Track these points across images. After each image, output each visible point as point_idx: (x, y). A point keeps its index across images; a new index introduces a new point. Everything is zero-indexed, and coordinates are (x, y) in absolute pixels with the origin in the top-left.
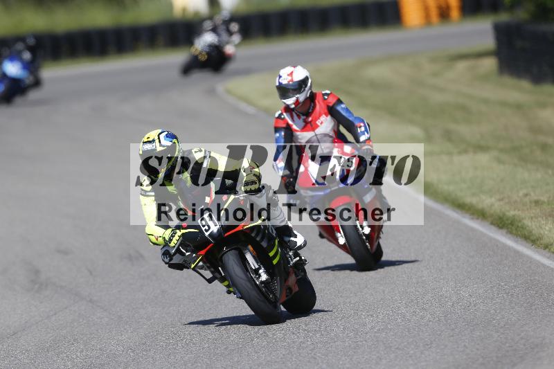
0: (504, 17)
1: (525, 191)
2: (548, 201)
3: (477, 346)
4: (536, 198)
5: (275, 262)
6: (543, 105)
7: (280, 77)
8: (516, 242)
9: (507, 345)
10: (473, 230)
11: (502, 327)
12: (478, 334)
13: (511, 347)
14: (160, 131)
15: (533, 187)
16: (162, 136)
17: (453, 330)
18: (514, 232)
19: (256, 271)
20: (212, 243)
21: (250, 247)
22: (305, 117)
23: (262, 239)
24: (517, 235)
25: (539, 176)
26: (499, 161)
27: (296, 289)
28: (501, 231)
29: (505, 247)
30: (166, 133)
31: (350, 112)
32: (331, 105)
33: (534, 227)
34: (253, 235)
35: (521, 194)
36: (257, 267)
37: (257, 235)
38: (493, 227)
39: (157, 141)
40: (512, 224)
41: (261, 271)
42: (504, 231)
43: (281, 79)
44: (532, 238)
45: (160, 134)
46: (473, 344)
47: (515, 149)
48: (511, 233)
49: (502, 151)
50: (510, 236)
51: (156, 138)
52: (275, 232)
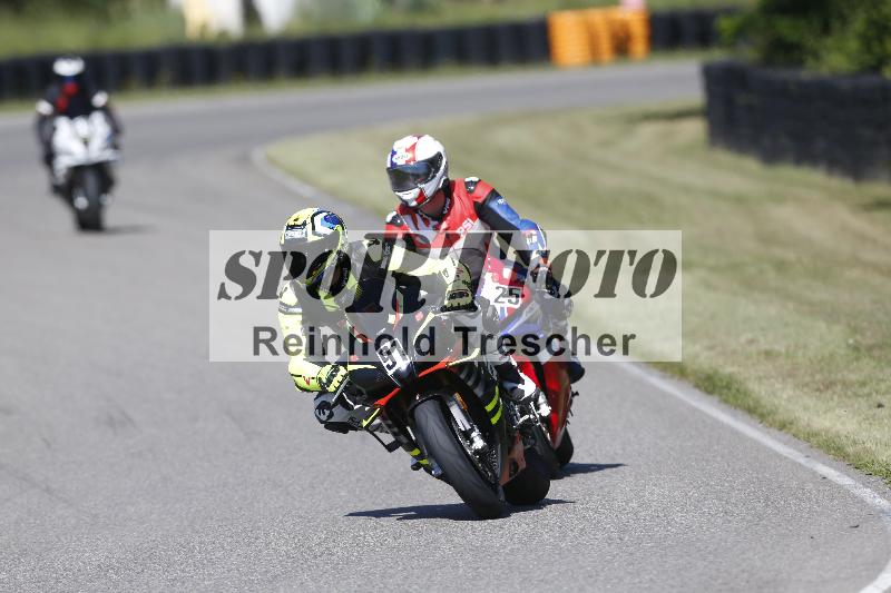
0: (718, 56)
1: (749, 336)
2: (787, 352)
3: (671, 582)
4: (767, 347)
5: (494, 420)
6: (779, 199)
7: (394, 153)
8: (735, 416)
9: (720, 581)
10: (664, 395)
11: (710, 553)
12: (674, 562)
13: (726, 584)
14: (316, 210)
15: (762, 329)
16: (318, 219)
17: (631, 554)
18: (731, 400)
19: (467, 435)
20: (396, 386)
21: (457, 396)
22: (436, 223)
23: (476, 384)
24: (737, 406)
25: (772, 311)
26: (708, 286)
27: (523, 465)
28: (710, 397)
29: (717, 424)
30: (325, 214)
31: (513, 212)
32: (480, 201)
33: (763, 393)
34: (462, 376)
35: (743, 339)
36: (468, 427)
37: (469, 377)
38: (697, 391)
39: (309, 226)
40: (728, 387)
41: (474, 434)
42: (715, 398)
43: (395, 156)
44: (760, 410)
45: (315, 215)
46: (664, 578)
47: (734, 268)
48: (726, 402)
49: (713, 269)
50: (723, 406)
51: (309, 221)
52: (495, 372)
